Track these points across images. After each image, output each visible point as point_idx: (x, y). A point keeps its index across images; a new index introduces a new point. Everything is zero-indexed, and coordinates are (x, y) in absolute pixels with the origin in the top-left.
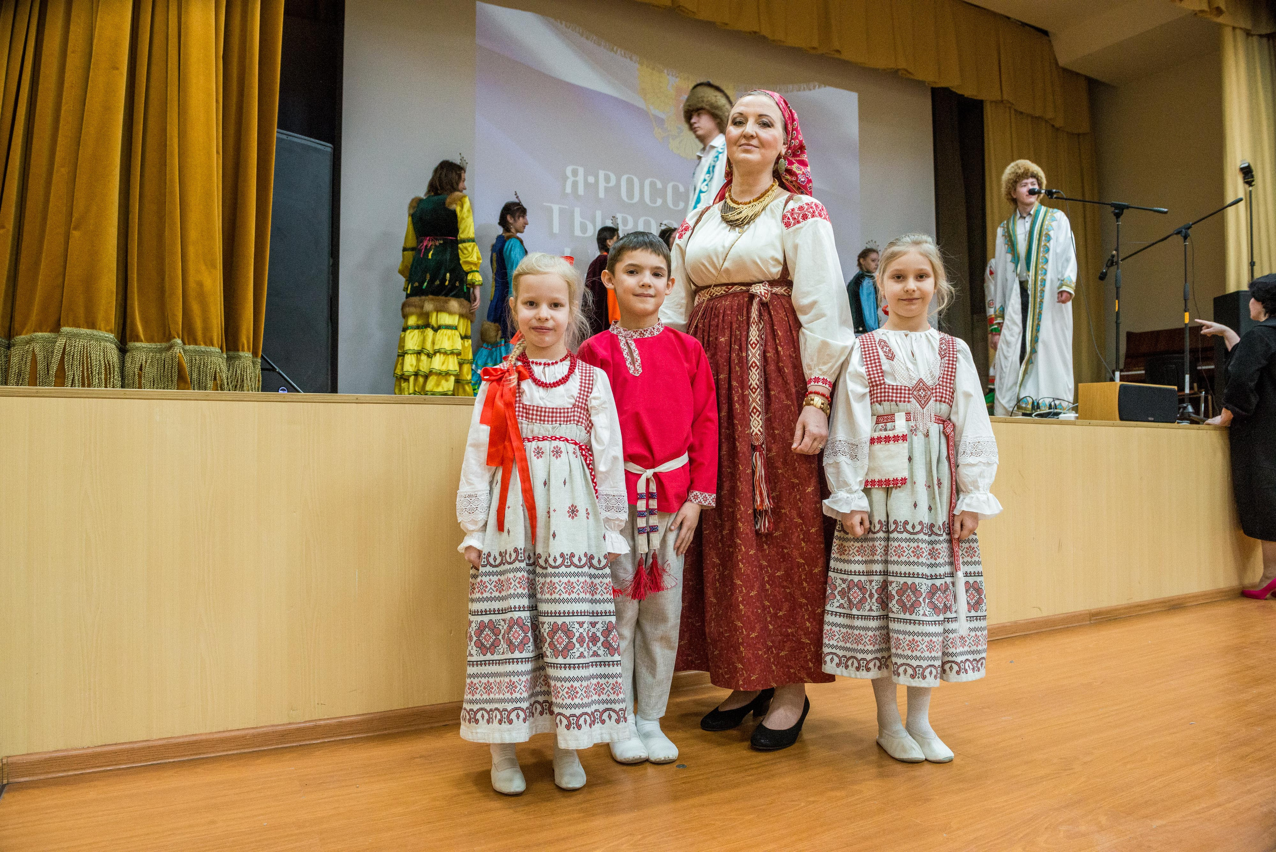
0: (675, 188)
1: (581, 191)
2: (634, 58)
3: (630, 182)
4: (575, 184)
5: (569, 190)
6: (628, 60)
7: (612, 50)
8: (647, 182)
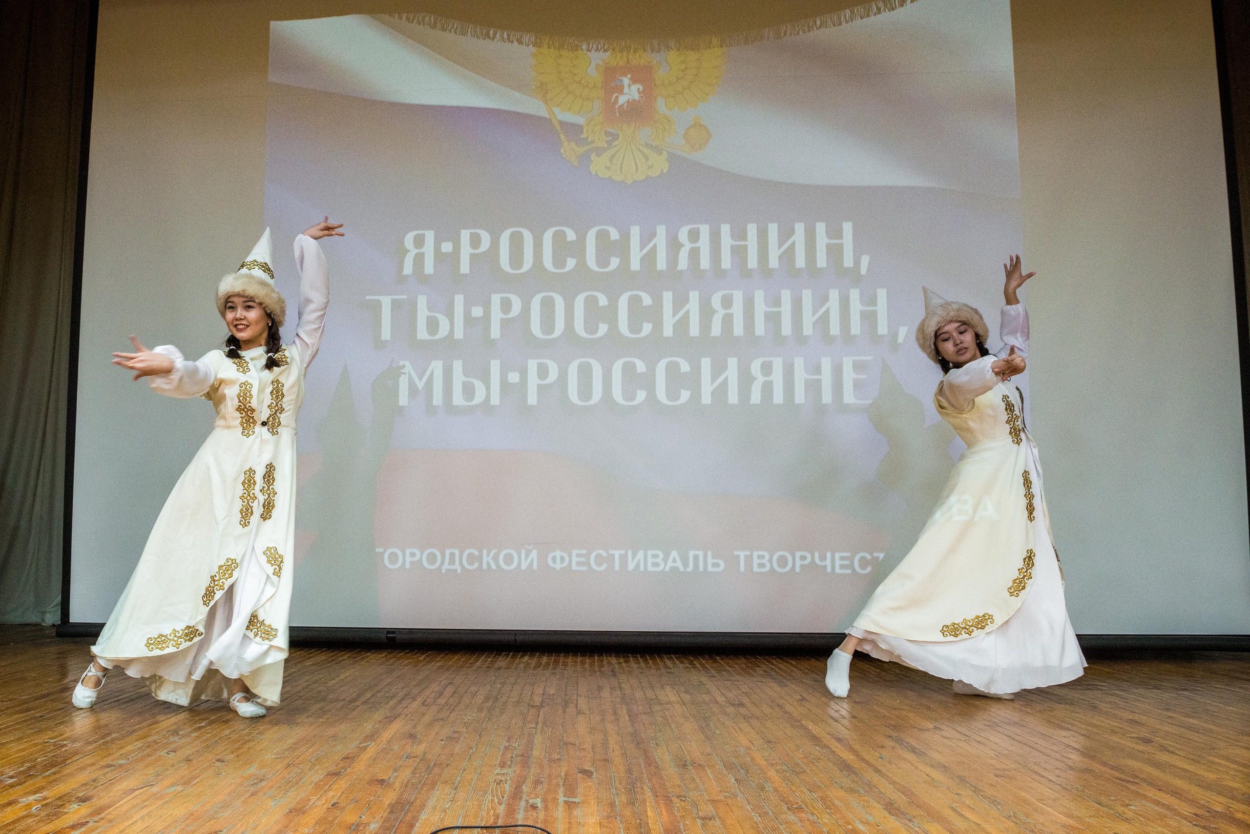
0: (602, 236)
1: (429, 268)
2: (526, 39)
3: (516, 242)
4: (419, 260)
5: (408, 269)
6: (515, 43)
7: (487, 35)
8: (548, 237)
